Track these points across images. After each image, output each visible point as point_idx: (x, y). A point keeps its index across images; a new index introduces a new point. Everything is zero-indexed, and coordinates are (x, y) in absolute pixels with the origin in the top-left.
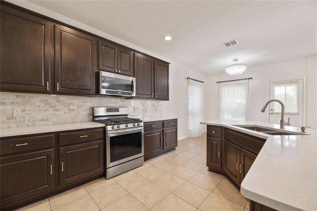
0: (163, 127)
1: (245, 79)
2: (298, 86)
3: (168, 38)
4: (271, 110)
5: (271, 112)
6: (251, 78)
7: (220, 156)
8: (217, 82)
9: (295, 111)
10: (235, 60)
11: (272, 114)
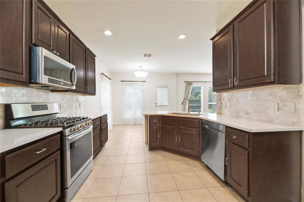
0: (101, 123)
1: (142, 81)
2: (168, 89)
3: (108, 33)
4: (156, 104)
5: (156, 105)
6: (145, 81)
7: (160, 136)
8: (121, 81)
9: (167, 104)
10: (141, 67)
11: (156, 106)
